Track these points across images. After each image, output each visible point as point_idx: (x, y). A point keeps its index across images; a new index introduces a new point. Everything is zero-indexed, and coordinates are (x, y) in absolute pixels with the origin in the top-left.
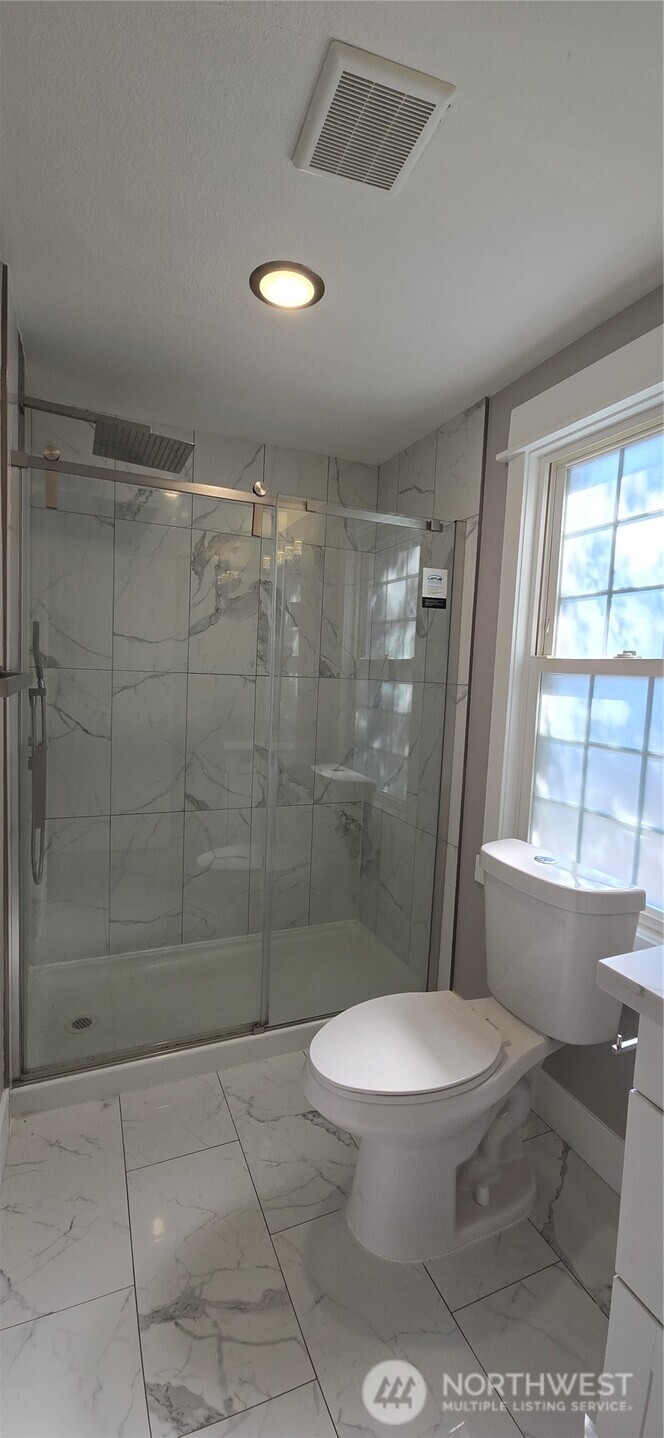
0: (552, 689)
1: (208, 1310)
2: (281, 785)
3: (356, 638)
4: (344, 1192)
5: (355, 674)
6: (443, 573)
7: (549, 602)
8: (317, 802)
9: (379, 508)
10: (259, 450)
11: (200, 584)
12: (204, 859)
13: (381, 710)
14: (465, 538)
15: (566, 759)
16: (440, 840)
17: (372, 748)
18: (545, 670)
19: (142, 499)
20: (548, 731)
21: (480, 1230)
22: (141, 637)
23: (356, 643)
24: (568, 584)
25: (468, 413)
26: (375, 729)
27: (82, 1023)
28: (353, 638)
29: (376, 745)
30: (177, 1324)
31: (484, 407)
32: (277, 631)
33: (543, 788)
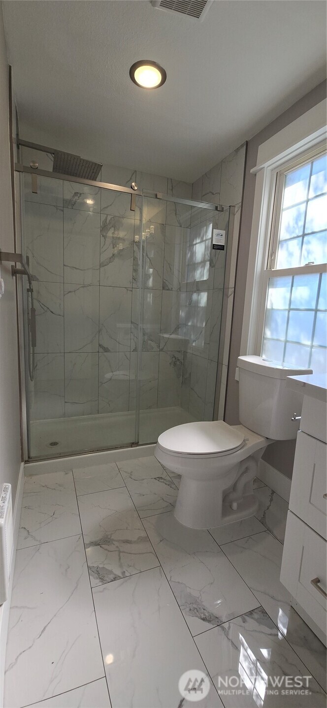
0: (274, 286)
1: (114, 542)
2: (144, 341)
3: (180, 271)
4: (173, 506)
5: (180, 289)
6: (223, 232)
7: (274, 243)
8: (162, 350)
9: (193, 198)
10: (133, 174)
11: (105, 242)
12: (108, 376)
13: (193, 307)
14: (234, 215)
15: (280, 319)
16: (219, 364)
17: (188, 325)
18: (272, 276)
19: (76, 198)
20: (272, 306)
21: (232, 518)
22: (77, 267)
23: (180, 274)
24: (283, 234)
25: (237, 150)
26: (189, 316)
27: (54, 444)
28: (179, 271)
29: (190, 324)
30: (101, 547)
31: (245, 147)
32: (143, 267)
33: (268, 333)
